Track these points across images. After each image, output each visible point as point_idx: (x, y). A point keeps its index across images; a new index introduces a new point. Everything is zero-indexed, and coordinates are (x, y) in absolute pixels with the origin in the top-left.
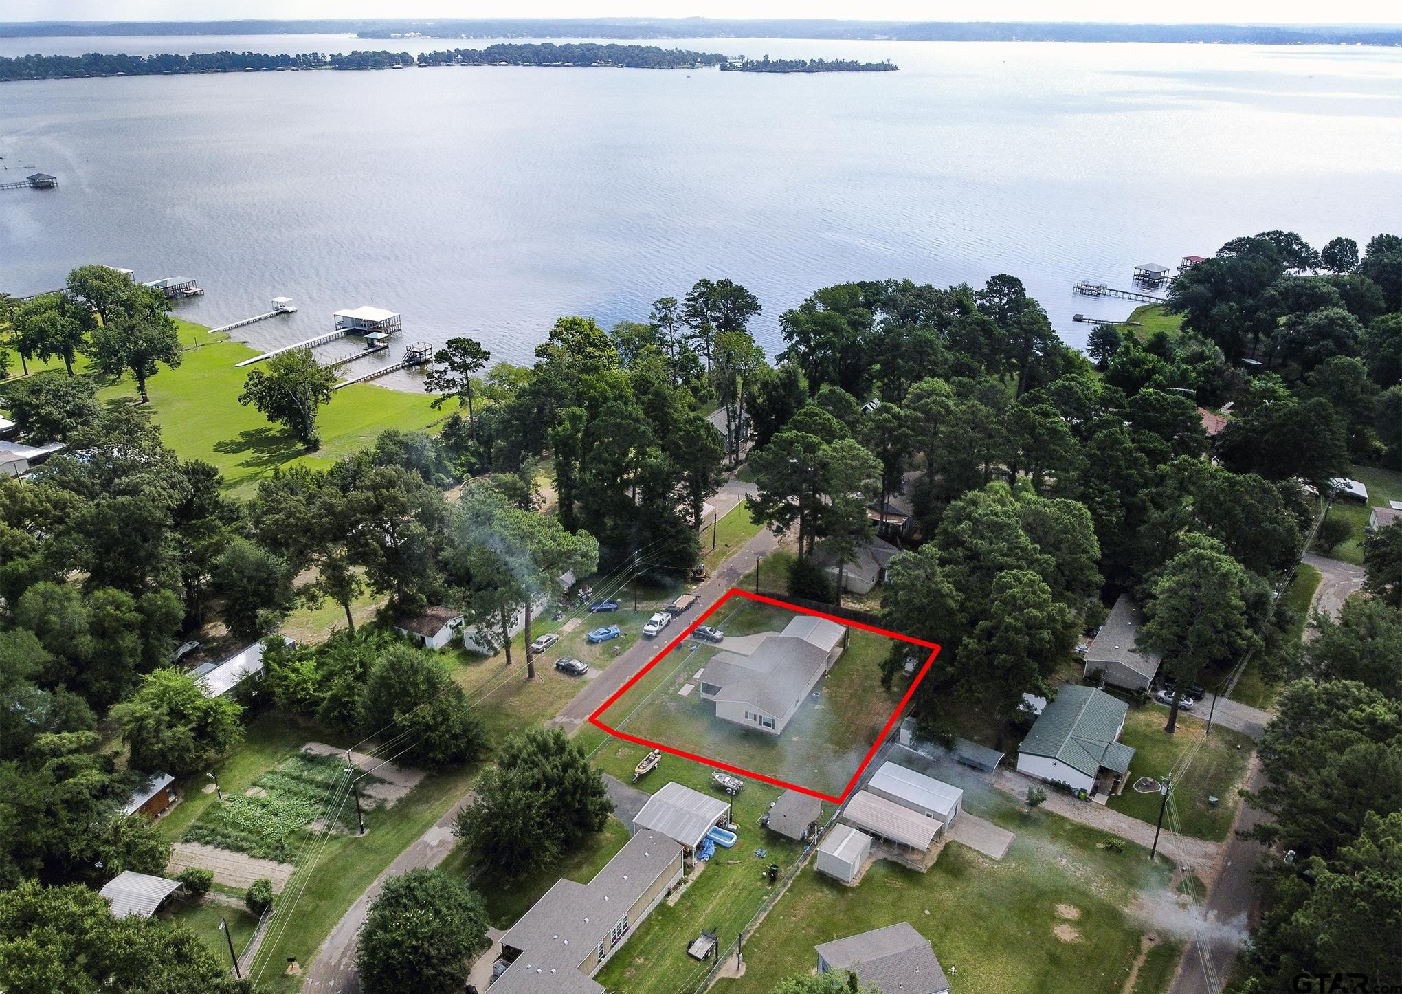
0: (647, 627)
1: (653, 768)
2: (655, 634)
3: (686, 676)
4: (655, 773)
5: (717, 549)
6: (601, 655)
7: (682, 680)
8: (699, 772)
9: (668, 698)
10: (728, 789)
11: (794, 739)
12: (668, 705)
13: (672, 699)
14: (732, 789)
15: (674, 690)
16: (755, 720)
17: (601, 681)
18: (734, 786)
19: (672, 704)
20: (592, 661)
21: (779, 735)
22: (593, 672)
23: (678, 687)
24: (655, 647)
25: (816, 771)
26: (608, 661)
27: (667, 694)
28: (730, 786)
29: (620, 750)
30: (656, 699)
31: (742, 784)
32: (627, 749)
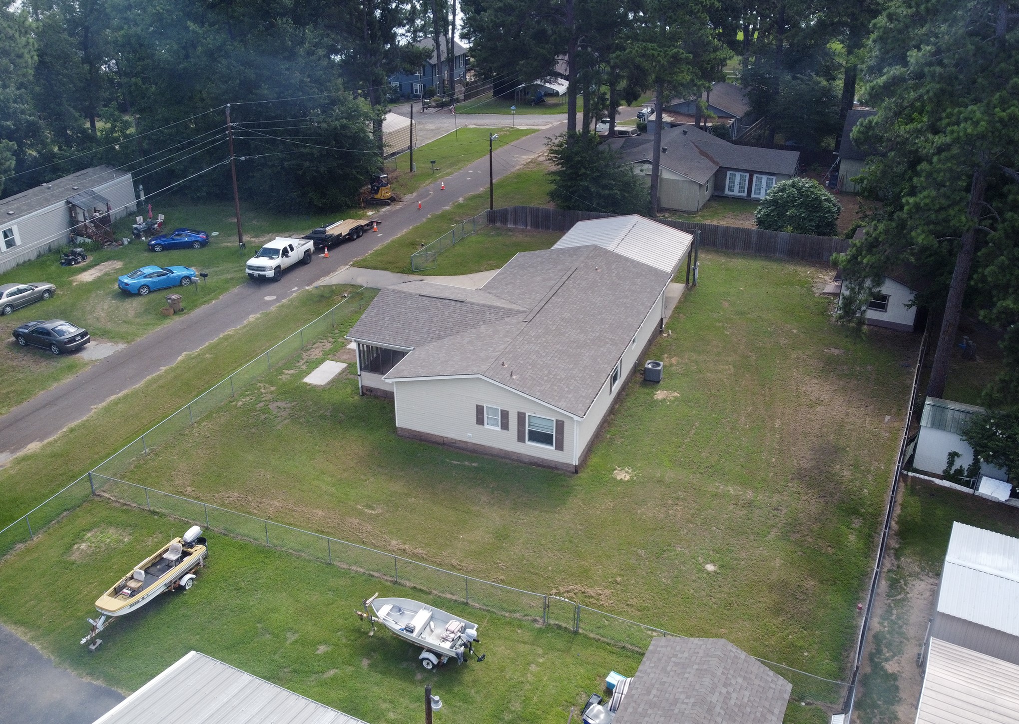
0: (253, 262)
1: (175, 590)
2: (270, 274)
3: (328, 346)
4: (173, 610)
5: (417, 171)
6: (137, 316)
7: (316, 353)
8: (331, 595)
9: (272, 392)
10: (425, 655)
11: (622, 475)
12: (272, 406)
13: (284, 393)
14: (438, 655)
15: (292, 375)
16: (505, 426)
17: (111, 365)
18: (444, 639)
19: (282, 404)
20: (109, 326)
21: (575, 462)
22: (103, 346)
23: (304, 367)
24: (267, 298)
25: (710, 567)
26: (149, 324)
27: (271, 383)
28: (431, 639)
29: (89, 535)
30: (242, 395)
31: (472, 632)
32: (112, 531)
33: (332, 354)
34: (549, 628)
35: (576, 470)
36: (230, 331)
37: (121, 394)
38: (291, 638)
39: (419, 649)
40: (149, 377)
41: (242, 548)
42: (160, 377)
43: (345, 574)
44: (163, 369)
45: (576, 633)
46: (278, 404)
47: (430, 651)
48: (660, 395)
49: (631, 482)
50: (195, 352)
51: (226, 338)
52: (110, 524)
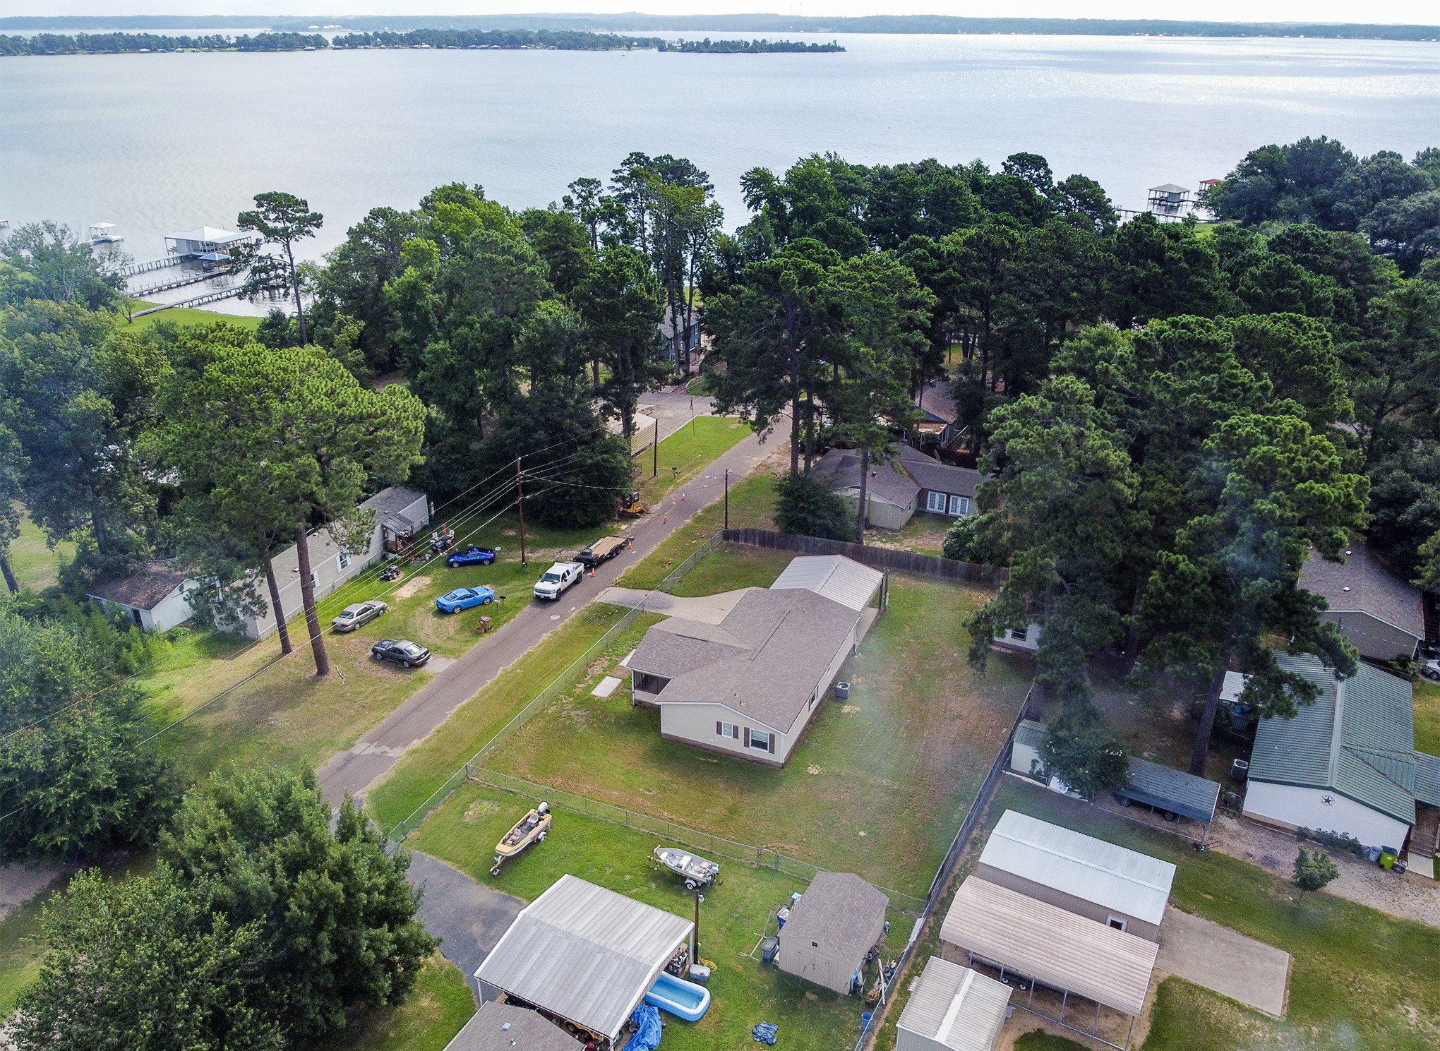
0: (540, 585)
1: (536, 842)
2: (553, 596)
3: (606, 664)
4: (537, 853)
5: (660, 476)
6: (457, 632)
7: (598, 670)
8: (629, 846)
9: (571, 703)
10: (688, 881)
11: (813, 770)
12: (572, 714)
13: (579, 703)
14: (696, 882)
15: (583, 688)
16: (736, 736)
17: (451, 678)
18: (700, 872)
19: (580, 713)
20: (439, 642)
21: (782, 761)
22: (439, 660)
23: (591, 682)
24: (553, 618)
25: (862, 833)
26: (468, 641)
27: (570, 695)
28: (691, 873)
29: (472, 806)
30: (550, 704)
31: (716, 868)
32: (485, 803)
33: (610, 670)
34: (760, 868)
35: (783, 766)
36: (530, 649)
37: (464, 703)
38: (609, 871)
39: (685, 878)
40: (481, 689)
41: (571, 815)
42: (489, 689)
43: (637, 833)
44: (489, 682)
45: (777, 871)
46: (577, 712)
47: (691, 879)
48: (846, 709)
49: (819, 775)
50: (509, 668)
51: (530, 655)
52: (484, 799)
